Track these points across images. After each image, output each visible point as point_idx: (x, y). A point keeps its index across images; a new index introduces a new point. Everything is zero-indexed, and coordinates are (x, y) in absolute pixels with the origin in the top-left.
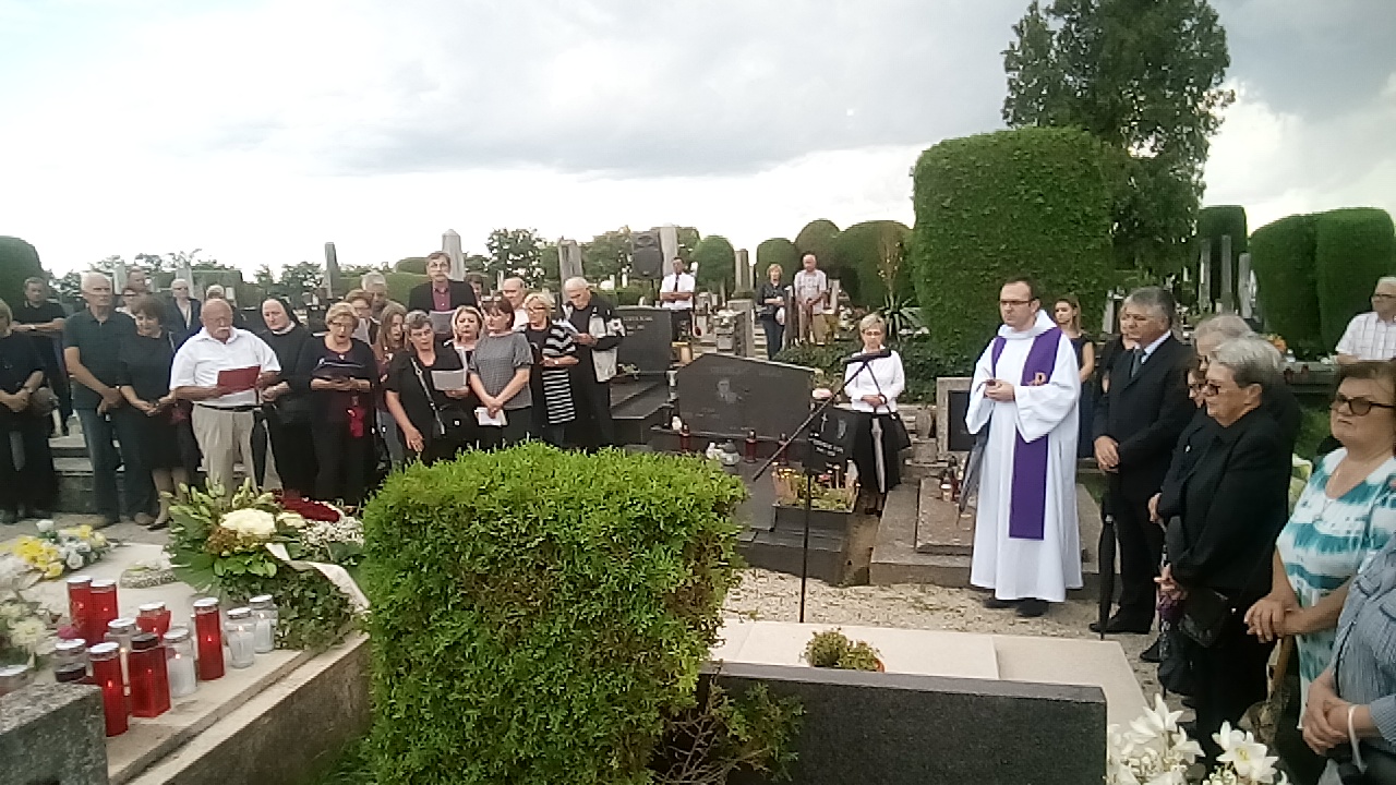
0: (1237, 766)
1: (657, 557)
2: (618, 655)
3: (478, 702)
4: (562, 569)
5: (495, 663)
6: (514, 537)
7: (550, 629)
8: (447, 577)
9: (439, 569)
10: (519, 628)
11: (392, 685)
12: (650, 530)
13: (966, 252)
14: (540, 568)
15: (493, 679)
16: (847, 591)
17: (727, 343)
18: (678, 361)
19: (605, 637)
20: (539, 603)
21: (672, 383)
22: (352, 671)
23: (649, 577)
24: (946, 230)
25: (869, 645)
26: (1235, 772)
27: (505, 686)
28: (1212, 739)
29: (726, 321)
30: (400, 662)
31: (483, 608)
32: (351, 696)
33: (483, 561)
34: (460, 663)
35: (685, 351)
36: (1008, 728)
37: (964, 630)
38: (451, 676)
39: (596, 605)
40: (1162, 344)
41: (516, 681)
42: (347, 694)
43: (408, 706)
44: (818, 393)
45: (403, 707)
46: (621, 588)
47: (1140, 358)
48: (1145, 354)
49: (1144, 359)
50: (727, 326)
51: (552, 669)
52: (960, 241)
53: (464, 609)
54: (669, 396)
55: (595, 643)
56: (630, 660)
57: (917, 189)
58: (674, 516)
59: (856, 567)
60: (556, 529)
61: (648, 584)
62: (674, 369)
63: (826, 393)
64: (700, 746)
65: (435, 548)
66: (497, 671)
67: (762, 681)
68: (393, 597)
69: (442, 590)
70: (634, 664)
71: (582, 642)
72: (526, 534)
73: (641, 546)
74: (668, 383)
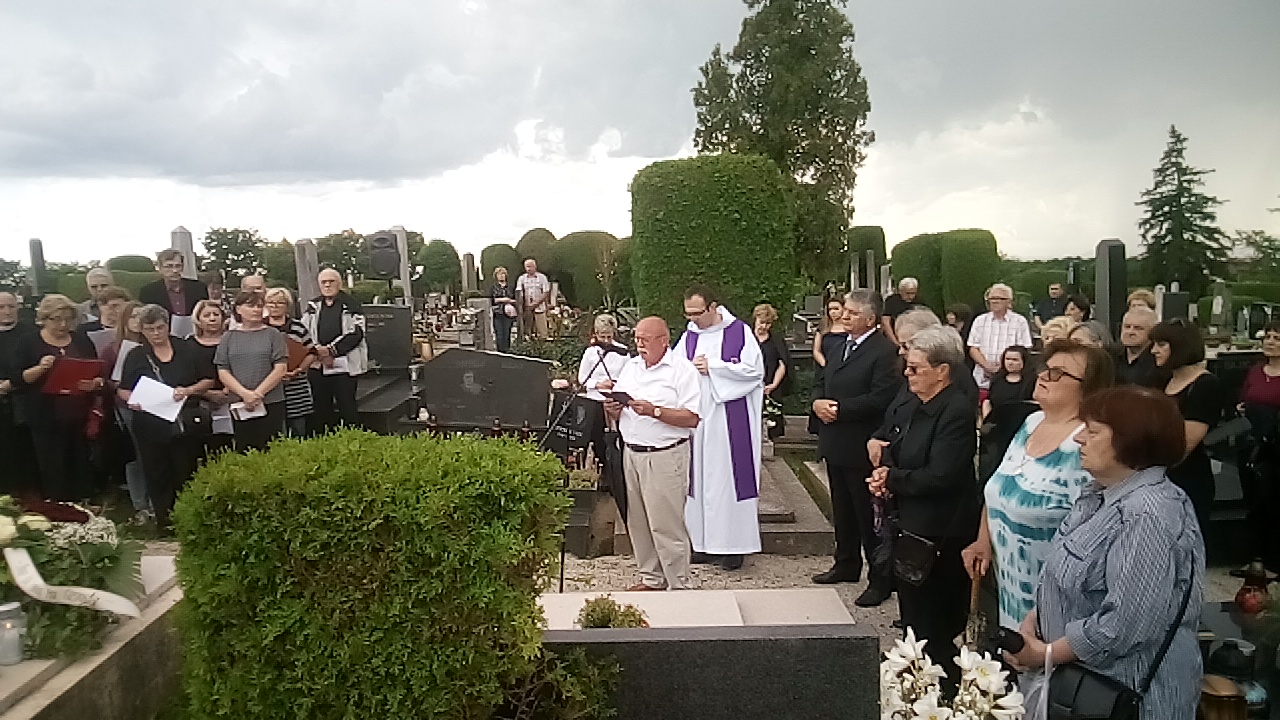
0: (978, 681)
1: (496, 532)
2: (457, 631)
3: (310, 689)
4: (400, 550)
5: (329, 649)
6: (347, 522)
7: (387, 610)
8: (275, 567)
9: (267, 557)
10: (353, 612)
11: (214, 682)
12: (489, 506)
13: (677, 258)
14: (376, 551)
15: (327, 665)
16: (596, 561)
17: (468, 339)
18: (419, 356)
19: (444, 613)
20: (374, 586)
21: (414, 376)
22: (112, 676)
23: (489, 552)
24: (659, 239)
25: (635, 606)
26: (978, 687)
27: (340, 671)
28: (953, 663)
29: (468, 318)
30: (221, 657)
31: (313, 594)
32: (112, 702)
33: (315, 546)
34: (290, 653)
35: (426, 347)
36: (799, 667)
37: (699, 588)
38: (279, 667)
39: (436, 583)
40: (871, 335)
41: (352, 665)
42: (107, 700)
43: (233, 701)
44: (557, 384)
45: (226, 702)
46: (461, 564)
47: (851, 347)
48: (855, 344)
49: (854, 348)
50: (469, 322)
51: (390, 650)
52: (672, 250)
53: (293, 597)
54: (412, 389)
55: (434, 621)
56: (468, 634)
57: (634, 202)
58: (514, 491)
59: (599, 539)
60: (394, 511)
61: (489, 558)
62: (415, 363)
63: (565, 383)
64: (523, 712)
65: (262, 538)
66: (331, 656)
67: (580, 644)
68: (215, 589)
69: (269, 579)
70: (473, 637)
71: (421, 621)
72: (361, 519)
73: (480, 523)
74: (410, 377)
